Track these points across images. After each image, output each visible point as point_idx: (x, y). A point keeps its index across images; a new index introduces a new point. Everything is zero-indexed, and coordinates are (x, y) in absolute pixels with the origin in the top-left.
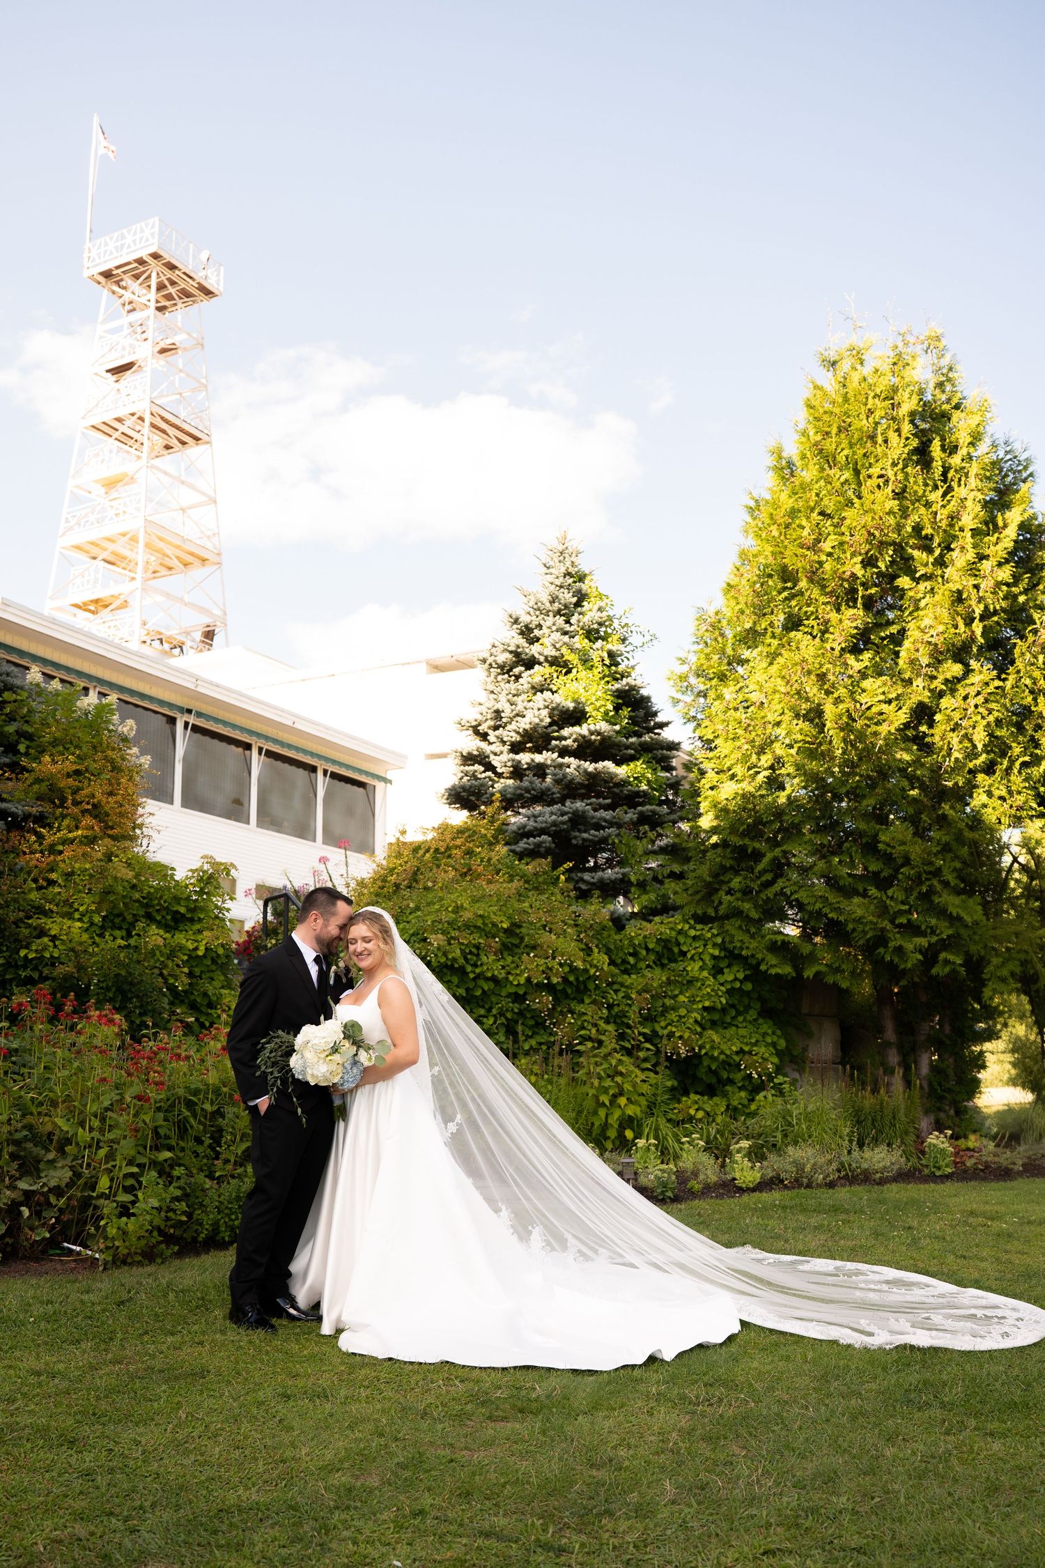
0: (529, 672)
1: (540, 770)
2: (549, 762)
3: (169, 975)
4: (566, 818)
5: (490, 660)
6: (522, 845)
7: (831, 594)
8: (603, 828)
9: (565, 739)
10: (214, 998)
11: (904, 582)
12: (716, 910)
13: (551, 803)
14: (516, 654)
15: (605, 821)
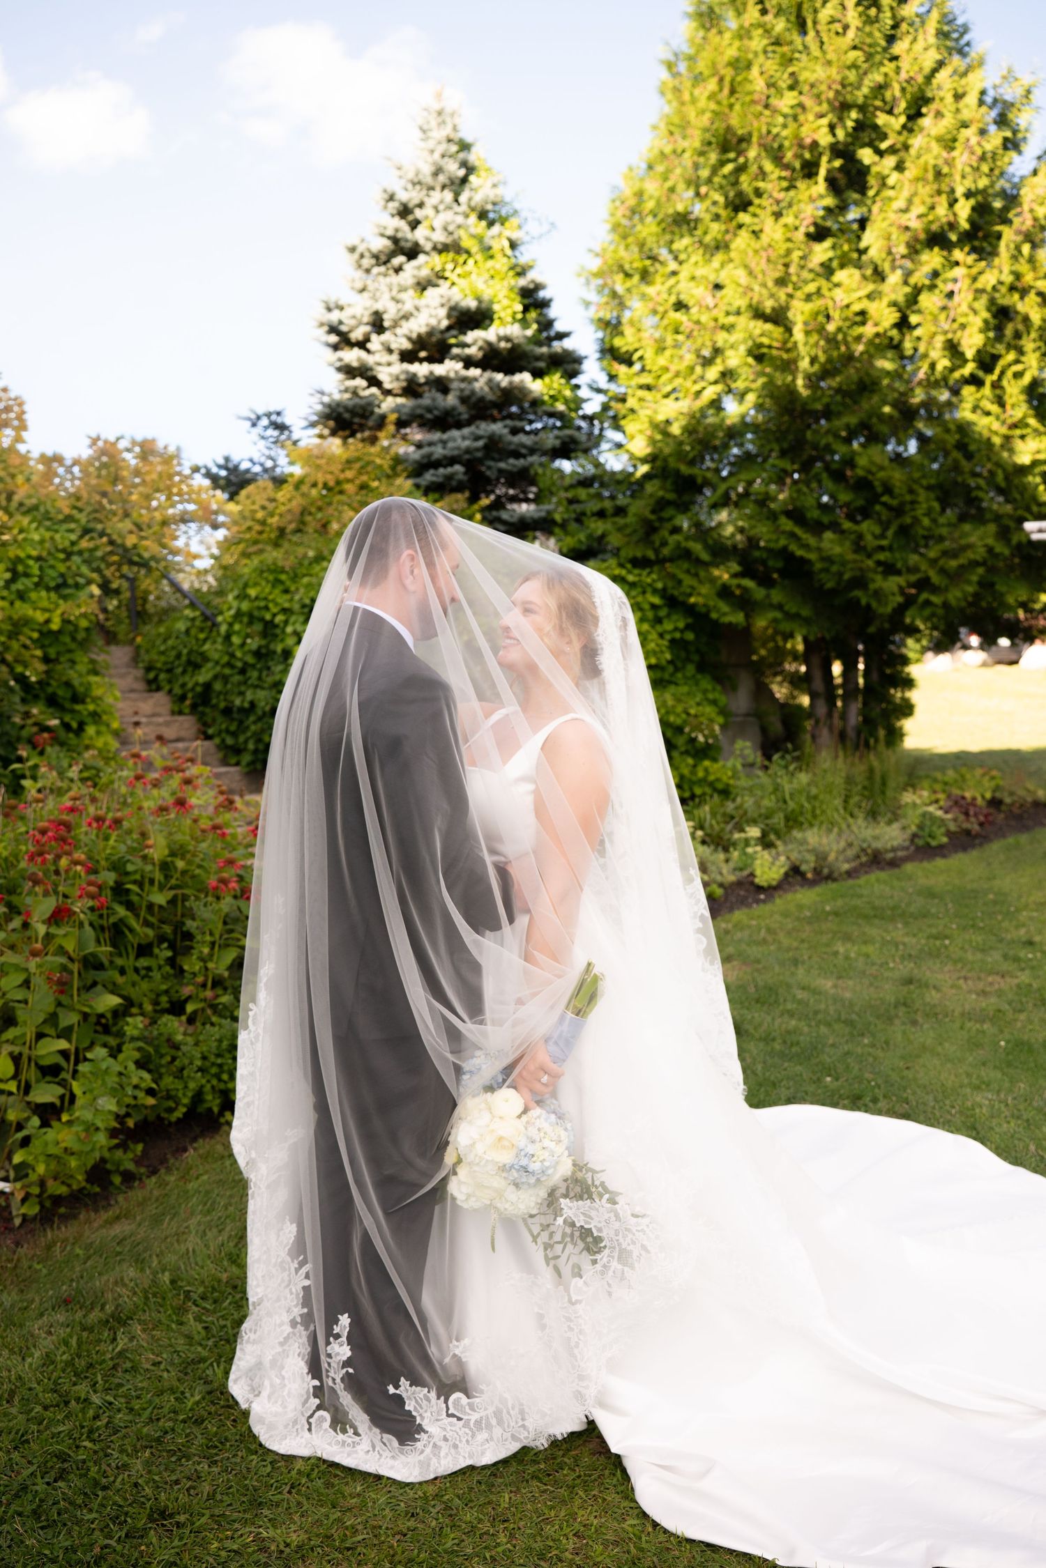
0: (414, 263)
1: (441, 385)
2: (452, 375)
3: (17, 661)
4: (480, 443)
5: (361, 249)
6: (429, 477)
7: (787, 167)
8: (524, 456)
9: (468, 346)
10: (82, 690)
11: (866, 155)
12: (657, 551)
13: (459, 425)
14: (395, 240)
15: (524, 446)
